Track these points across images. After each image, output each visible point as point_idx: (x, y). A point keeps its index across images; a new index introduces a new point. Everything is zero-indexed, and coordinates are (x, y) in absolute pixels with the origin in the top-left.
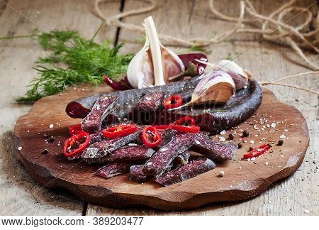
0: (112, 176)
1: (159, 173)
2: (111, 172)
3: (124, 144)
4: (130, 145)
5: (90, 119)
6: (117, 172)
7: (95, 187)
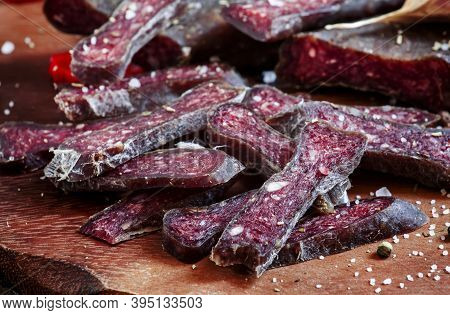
0: (126, 237)
1: (264, 260)
2: (125, 227)
3: (162, 141)
4: (182, 145)
5: (99, 44)
6: (144, 226)
7: (59, 264)
